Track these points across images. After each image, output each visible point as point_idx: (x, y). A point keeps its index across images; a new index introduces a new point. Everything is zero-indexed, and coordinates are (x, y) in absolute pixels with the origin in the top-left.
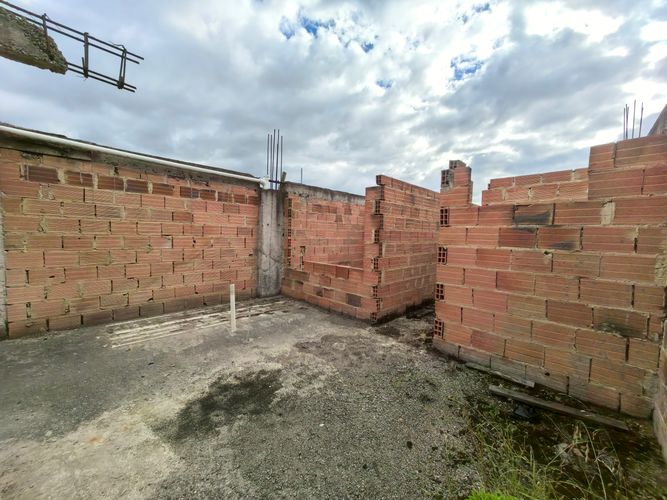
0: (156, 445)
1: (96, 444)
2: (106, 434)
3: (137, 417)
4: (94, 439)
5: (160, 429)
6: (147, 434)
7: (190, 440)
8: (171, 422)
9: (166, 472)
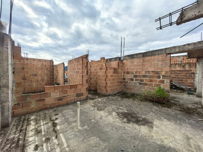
0: (155, 125)
1: (166, 137)
2: (163, 137)
3: (153, 134)
4: (166, 139)
5: (152, 127)
6: (155, 128)
7: (150, 121)
8: (148, 126)
9: (158, 121)
